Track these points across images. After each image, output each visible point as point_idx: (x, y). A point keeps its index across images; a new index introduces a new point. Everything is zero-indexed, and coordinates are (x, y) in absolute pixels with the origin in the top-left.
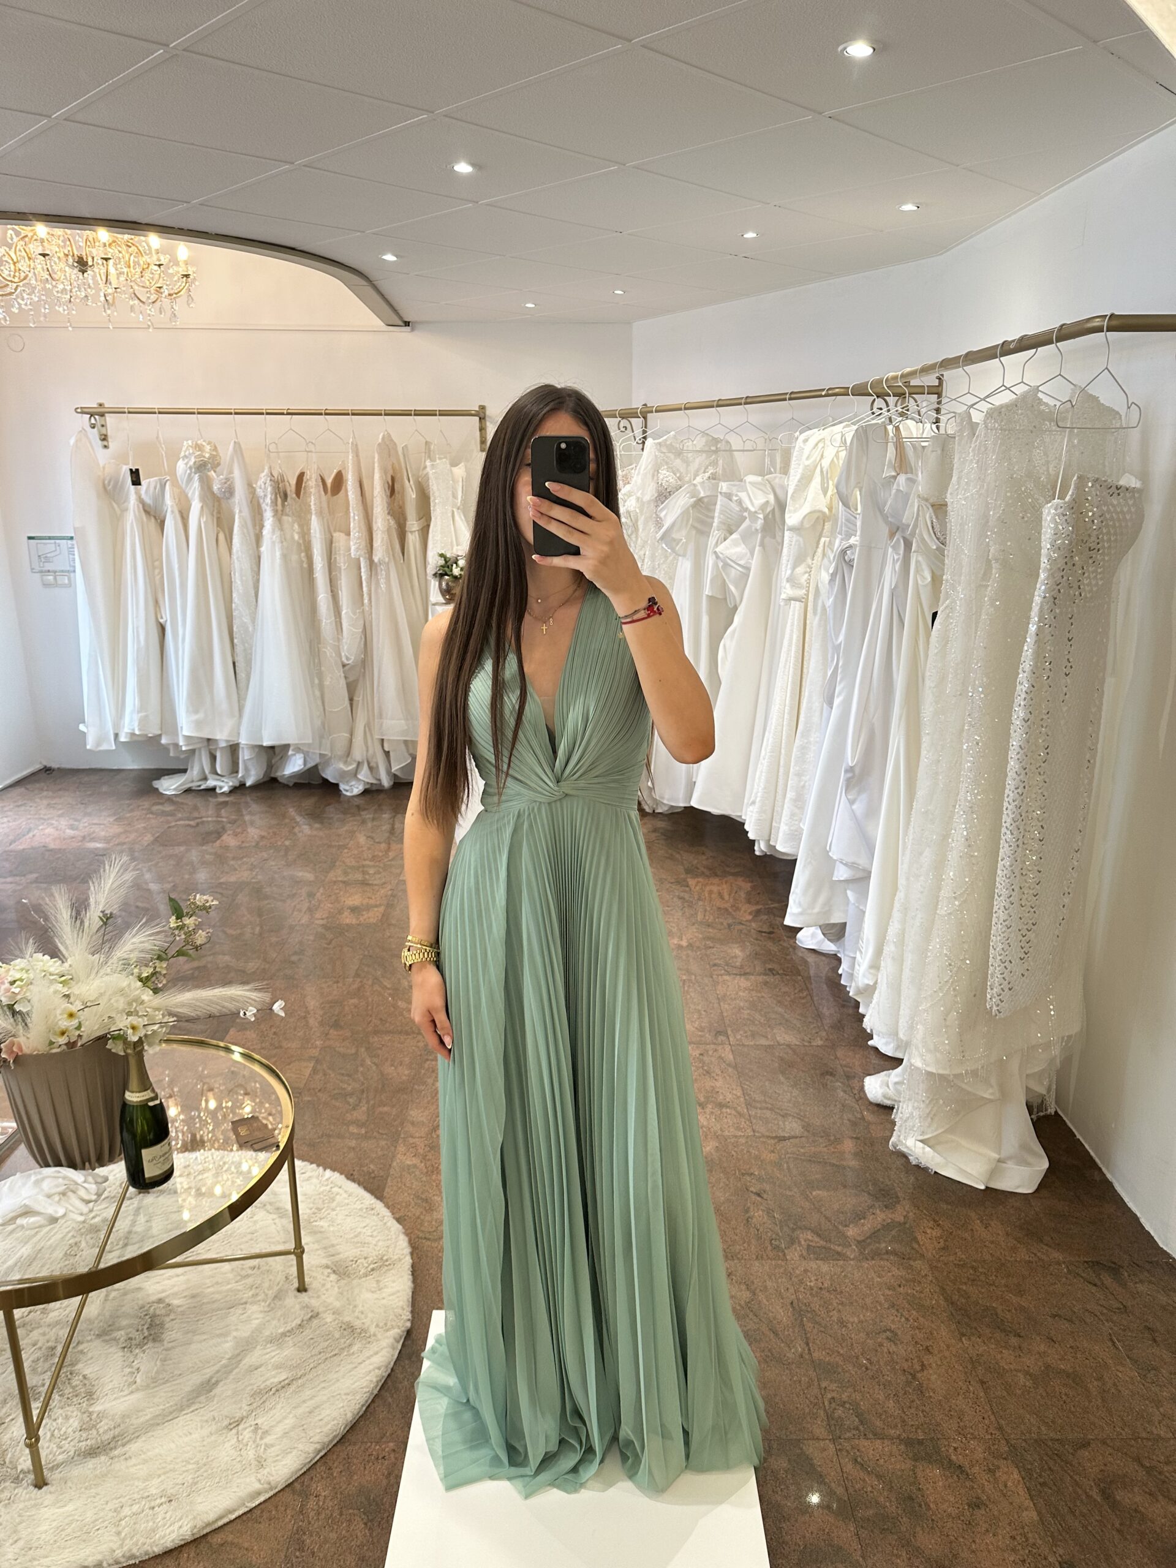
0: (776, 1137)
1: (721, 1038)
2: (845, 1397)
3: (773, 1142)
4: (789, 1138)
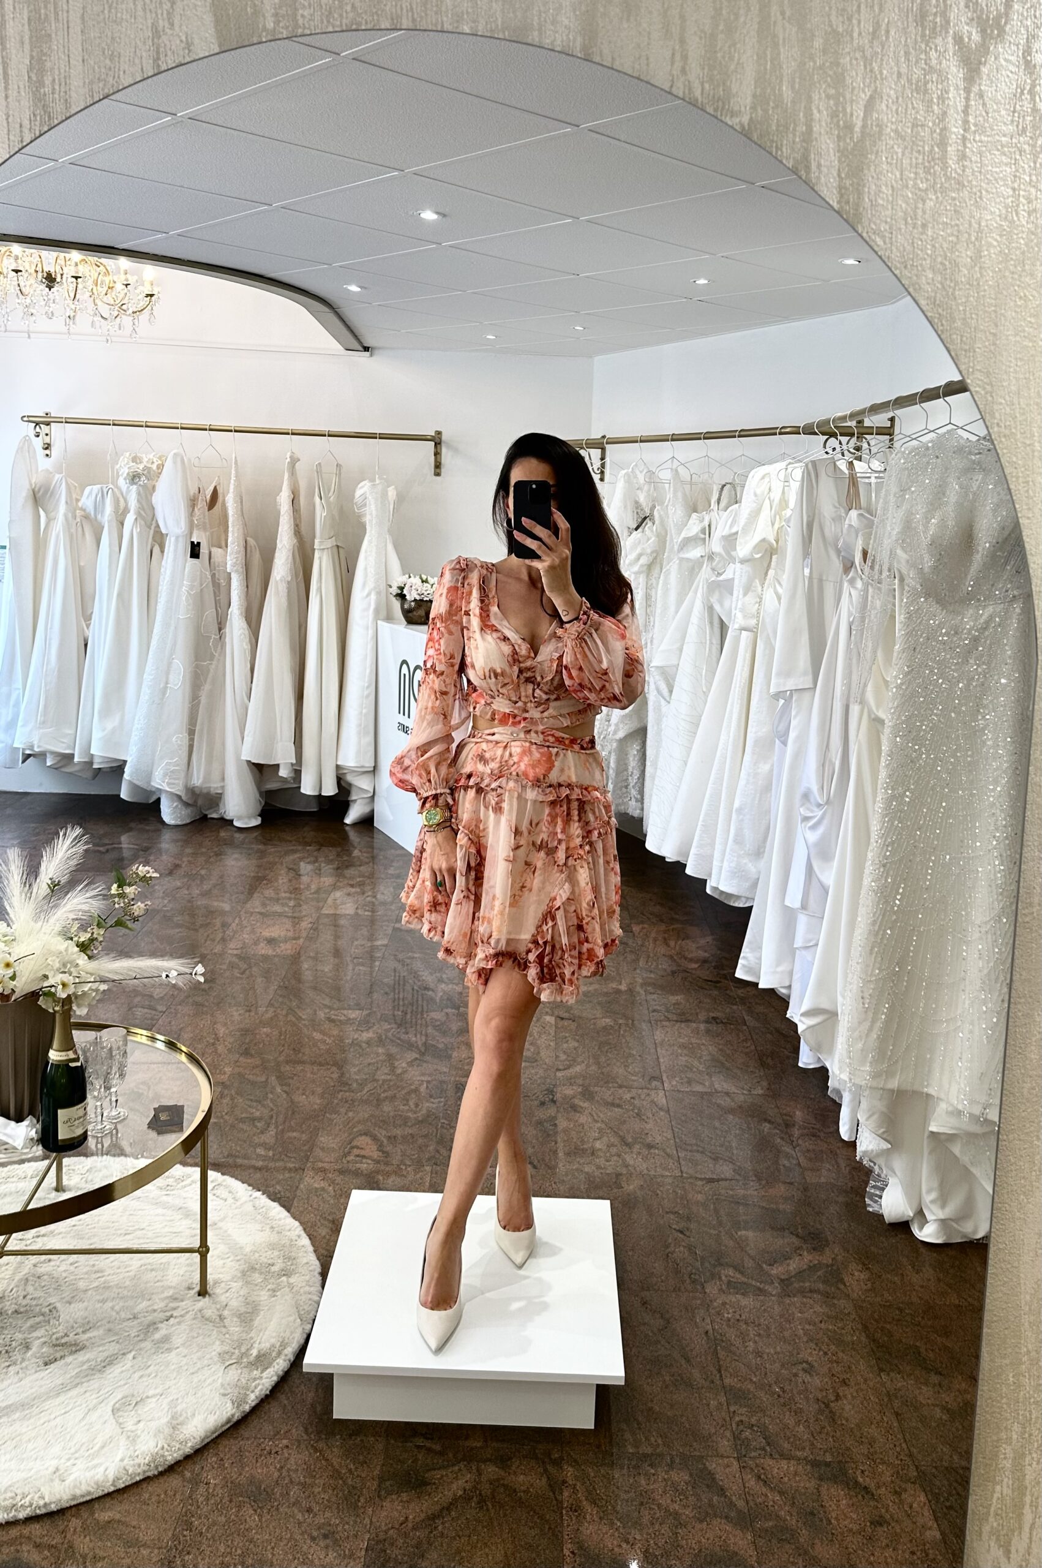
0: (705, 1179)
1: (654, 1083)
2: (753, 1421)
3: (700, 1183)
4: (718, 1180)
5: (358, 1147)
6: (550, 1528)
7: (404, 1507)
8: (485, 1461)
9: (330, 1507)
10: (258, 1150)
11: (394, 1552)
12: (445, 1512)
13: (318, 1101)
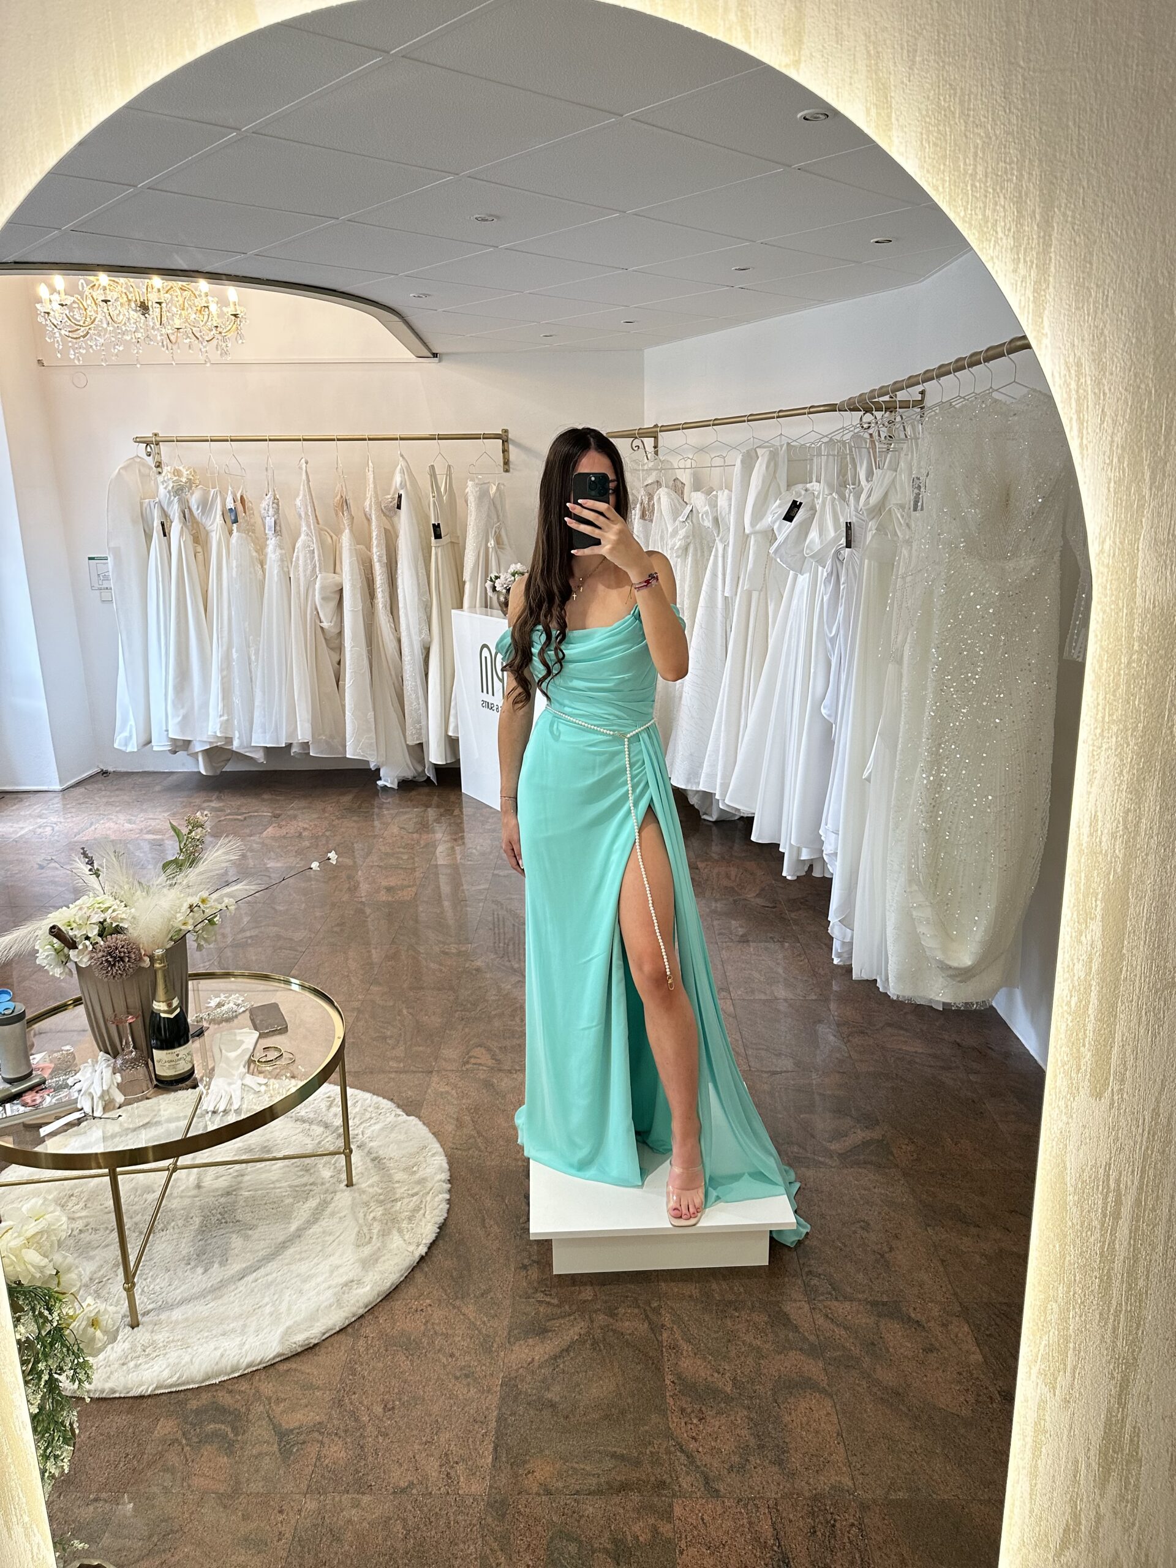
0: (769, 1071)
2: (820, 1270)
3: (765, 1075)
4: (781, 1072)
5: (475, 1057)
6: (653, 1364)
7: (530, 1350)
8: (595, 1312)
9: (469, 1353)
10: (391, 1063)
11: (524, 1387)
12: (565, 1354)
13: (439, 1020)
